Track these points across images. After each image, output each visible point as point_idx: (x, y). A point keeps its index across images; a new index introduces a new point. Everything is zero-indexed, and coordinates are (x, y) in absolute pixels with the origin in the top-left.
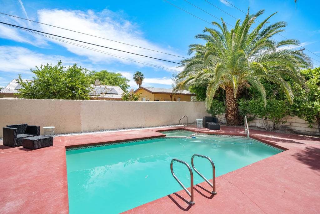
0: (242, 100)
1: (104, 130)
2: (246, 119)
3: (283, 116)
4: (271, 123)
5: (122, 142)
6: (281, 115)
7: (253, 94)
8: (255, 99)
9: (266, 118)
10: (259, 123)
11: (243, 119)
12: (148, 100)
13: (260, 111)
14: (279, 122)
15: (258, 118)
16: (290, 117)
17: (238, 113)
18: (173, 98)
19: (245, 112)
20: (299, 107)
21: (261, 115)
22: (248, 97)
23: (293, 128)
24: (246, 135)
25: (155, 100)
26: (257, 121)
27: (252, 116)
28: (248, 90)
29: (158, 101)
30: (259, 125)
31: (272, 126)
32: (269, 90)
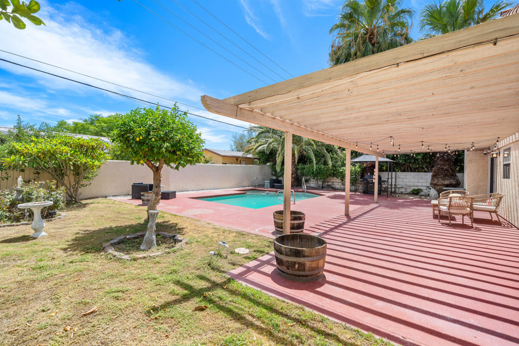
0: (300, 164)
1: (187, 191)
2: (303, 179)
3: (328, 177)
4: (320, 183)
6: (326, 177)
7: (308, 160)
8: (310, 164)
9: (317, 179)
10: (313, 183)
11: (301, 180)
12: (214, 163)
13: (313, 173)
14: (325, 182)
15: (312, 180)
16: (332, 178)
17: (297, 175)
18: (239, 161)
19: (303, 174)
20: (336, 170)
21: (314, 176)
22: (305, 163)
23: (334, 186)
24: (304, 192)
25: (223, 164)
26: (312, 182)
27: (308, 178)
28: (305, 157)
29: (226, 164)
30: (312, 185)
31: (321, 185)
32: (319, 157)
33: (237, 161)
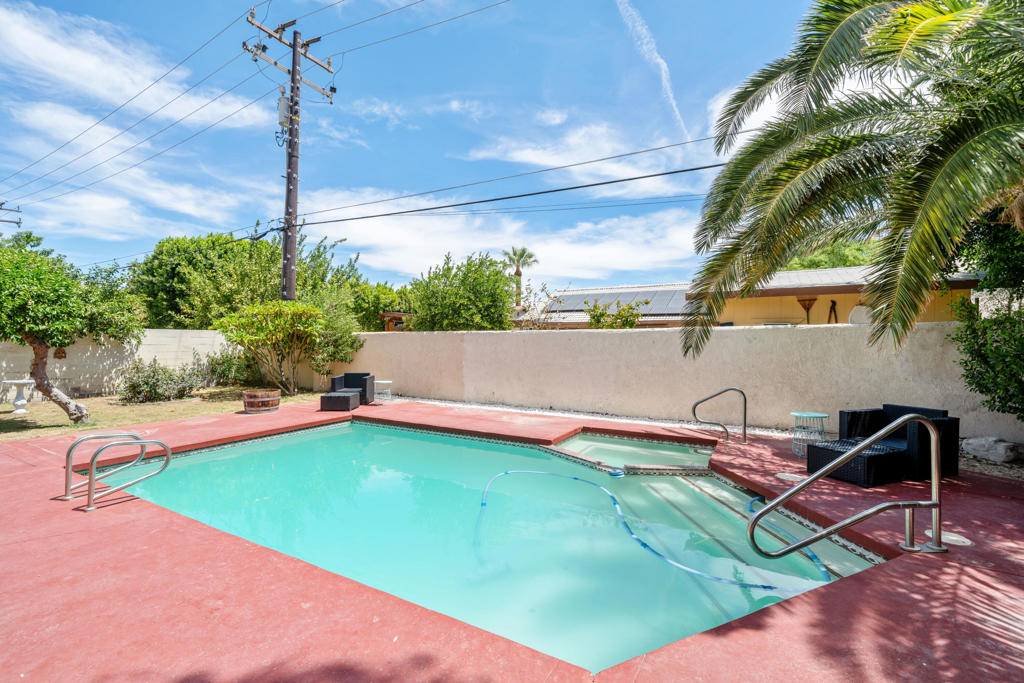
5: (441, 431)
18: (821, 307)
33: (807, 309)
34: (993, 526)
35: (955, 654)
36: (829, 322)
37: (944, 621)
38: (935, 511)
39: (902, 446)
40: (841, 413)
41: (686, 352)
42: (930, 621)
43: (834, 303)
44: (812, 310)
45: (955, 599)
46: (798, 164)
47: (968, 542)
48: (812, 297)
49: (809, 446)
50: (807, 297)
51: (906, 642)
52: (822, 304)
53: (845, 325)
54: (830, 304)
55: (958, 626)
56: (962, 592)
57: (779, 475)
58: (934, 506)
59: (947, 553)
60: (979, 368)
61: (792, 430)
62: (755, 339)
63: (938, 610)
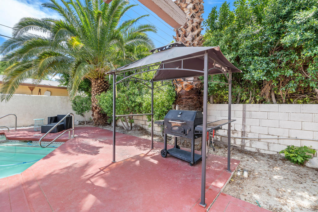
33: (32, 90)
34: (80, 133)
35: (81, 146)
36: (39, 95)
37: (78, 144)
38: (73, 131)
39: (63, 123)
40: (48, 118)
41: (2, 101)
42: (76, 145)
43: (40, 90)
44: (33, 91)
45: (79, 142)
46: (46, 55)
47: (77, 136)
48: (34, 87)
49: (42, 126)
50: (32, 87)
51: (75, 148)
52: (36, 90)
53: (45, 96)
54: (39, 90)
55: (80, 144)
56: (79, 141)
57: (34, 135)
58: (73, 130)
59: (75, 137)
60: (75, 106)
61: (30, 126)
62: (15, 98)
63: (77, 144)
